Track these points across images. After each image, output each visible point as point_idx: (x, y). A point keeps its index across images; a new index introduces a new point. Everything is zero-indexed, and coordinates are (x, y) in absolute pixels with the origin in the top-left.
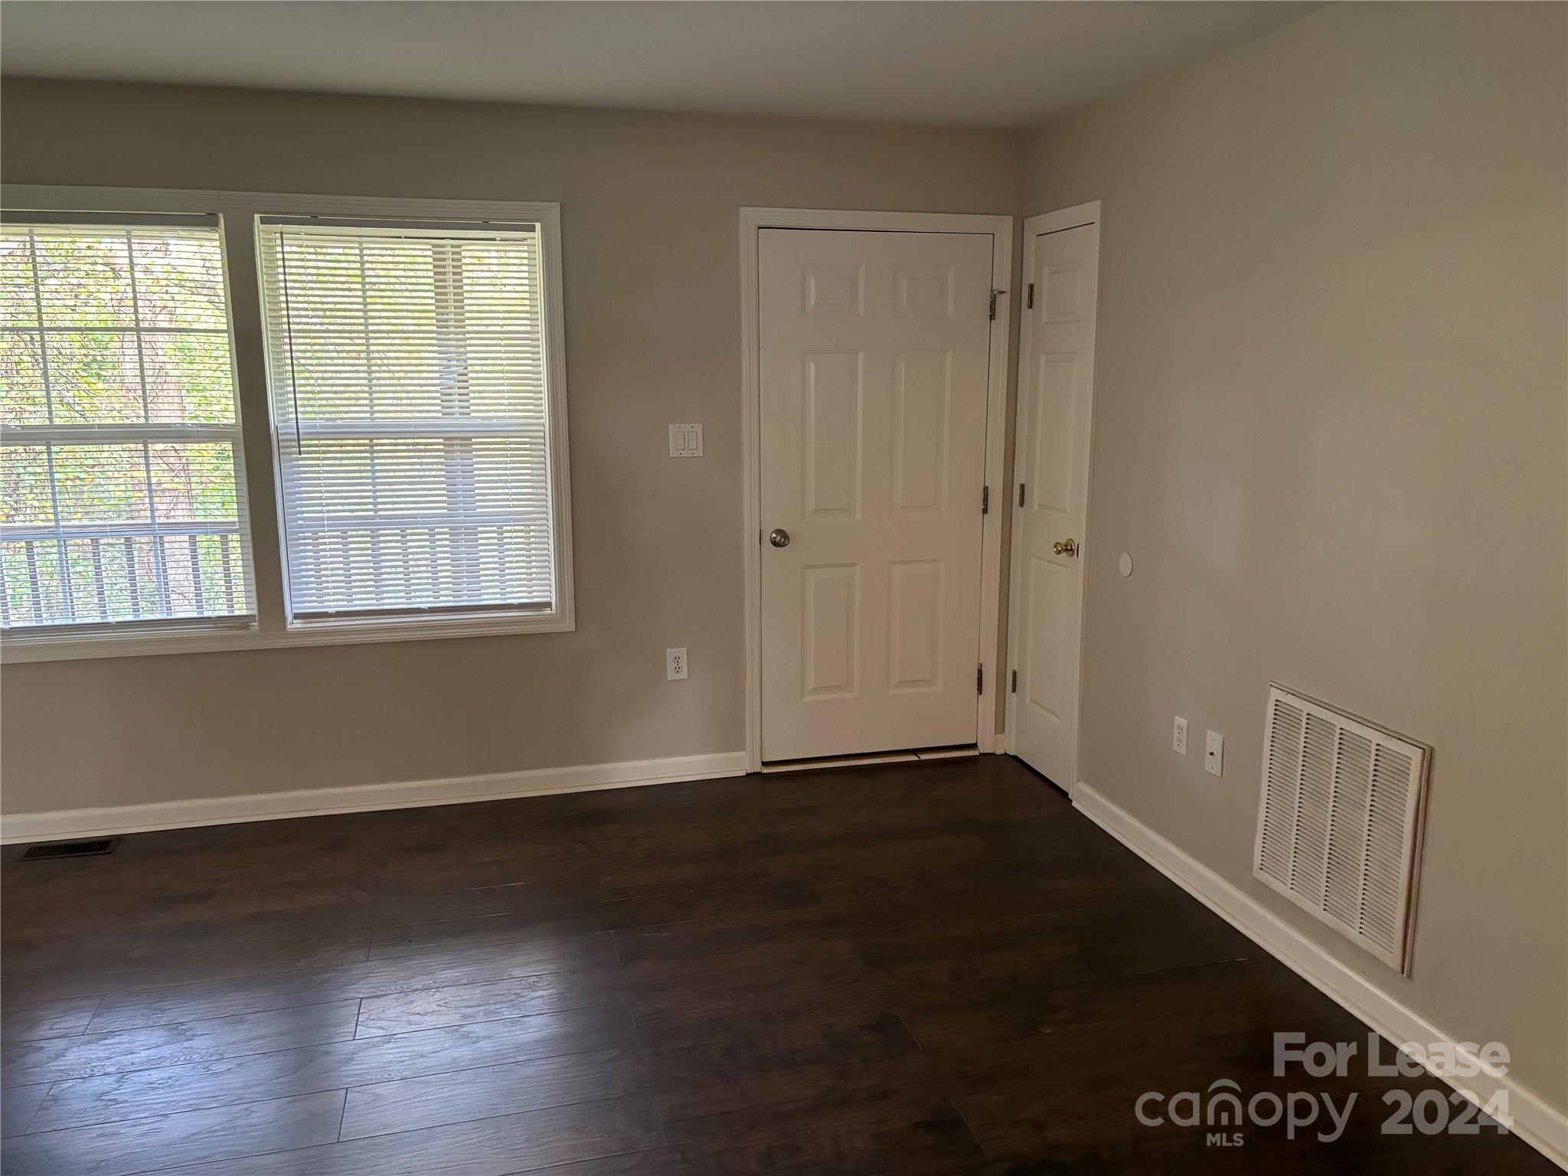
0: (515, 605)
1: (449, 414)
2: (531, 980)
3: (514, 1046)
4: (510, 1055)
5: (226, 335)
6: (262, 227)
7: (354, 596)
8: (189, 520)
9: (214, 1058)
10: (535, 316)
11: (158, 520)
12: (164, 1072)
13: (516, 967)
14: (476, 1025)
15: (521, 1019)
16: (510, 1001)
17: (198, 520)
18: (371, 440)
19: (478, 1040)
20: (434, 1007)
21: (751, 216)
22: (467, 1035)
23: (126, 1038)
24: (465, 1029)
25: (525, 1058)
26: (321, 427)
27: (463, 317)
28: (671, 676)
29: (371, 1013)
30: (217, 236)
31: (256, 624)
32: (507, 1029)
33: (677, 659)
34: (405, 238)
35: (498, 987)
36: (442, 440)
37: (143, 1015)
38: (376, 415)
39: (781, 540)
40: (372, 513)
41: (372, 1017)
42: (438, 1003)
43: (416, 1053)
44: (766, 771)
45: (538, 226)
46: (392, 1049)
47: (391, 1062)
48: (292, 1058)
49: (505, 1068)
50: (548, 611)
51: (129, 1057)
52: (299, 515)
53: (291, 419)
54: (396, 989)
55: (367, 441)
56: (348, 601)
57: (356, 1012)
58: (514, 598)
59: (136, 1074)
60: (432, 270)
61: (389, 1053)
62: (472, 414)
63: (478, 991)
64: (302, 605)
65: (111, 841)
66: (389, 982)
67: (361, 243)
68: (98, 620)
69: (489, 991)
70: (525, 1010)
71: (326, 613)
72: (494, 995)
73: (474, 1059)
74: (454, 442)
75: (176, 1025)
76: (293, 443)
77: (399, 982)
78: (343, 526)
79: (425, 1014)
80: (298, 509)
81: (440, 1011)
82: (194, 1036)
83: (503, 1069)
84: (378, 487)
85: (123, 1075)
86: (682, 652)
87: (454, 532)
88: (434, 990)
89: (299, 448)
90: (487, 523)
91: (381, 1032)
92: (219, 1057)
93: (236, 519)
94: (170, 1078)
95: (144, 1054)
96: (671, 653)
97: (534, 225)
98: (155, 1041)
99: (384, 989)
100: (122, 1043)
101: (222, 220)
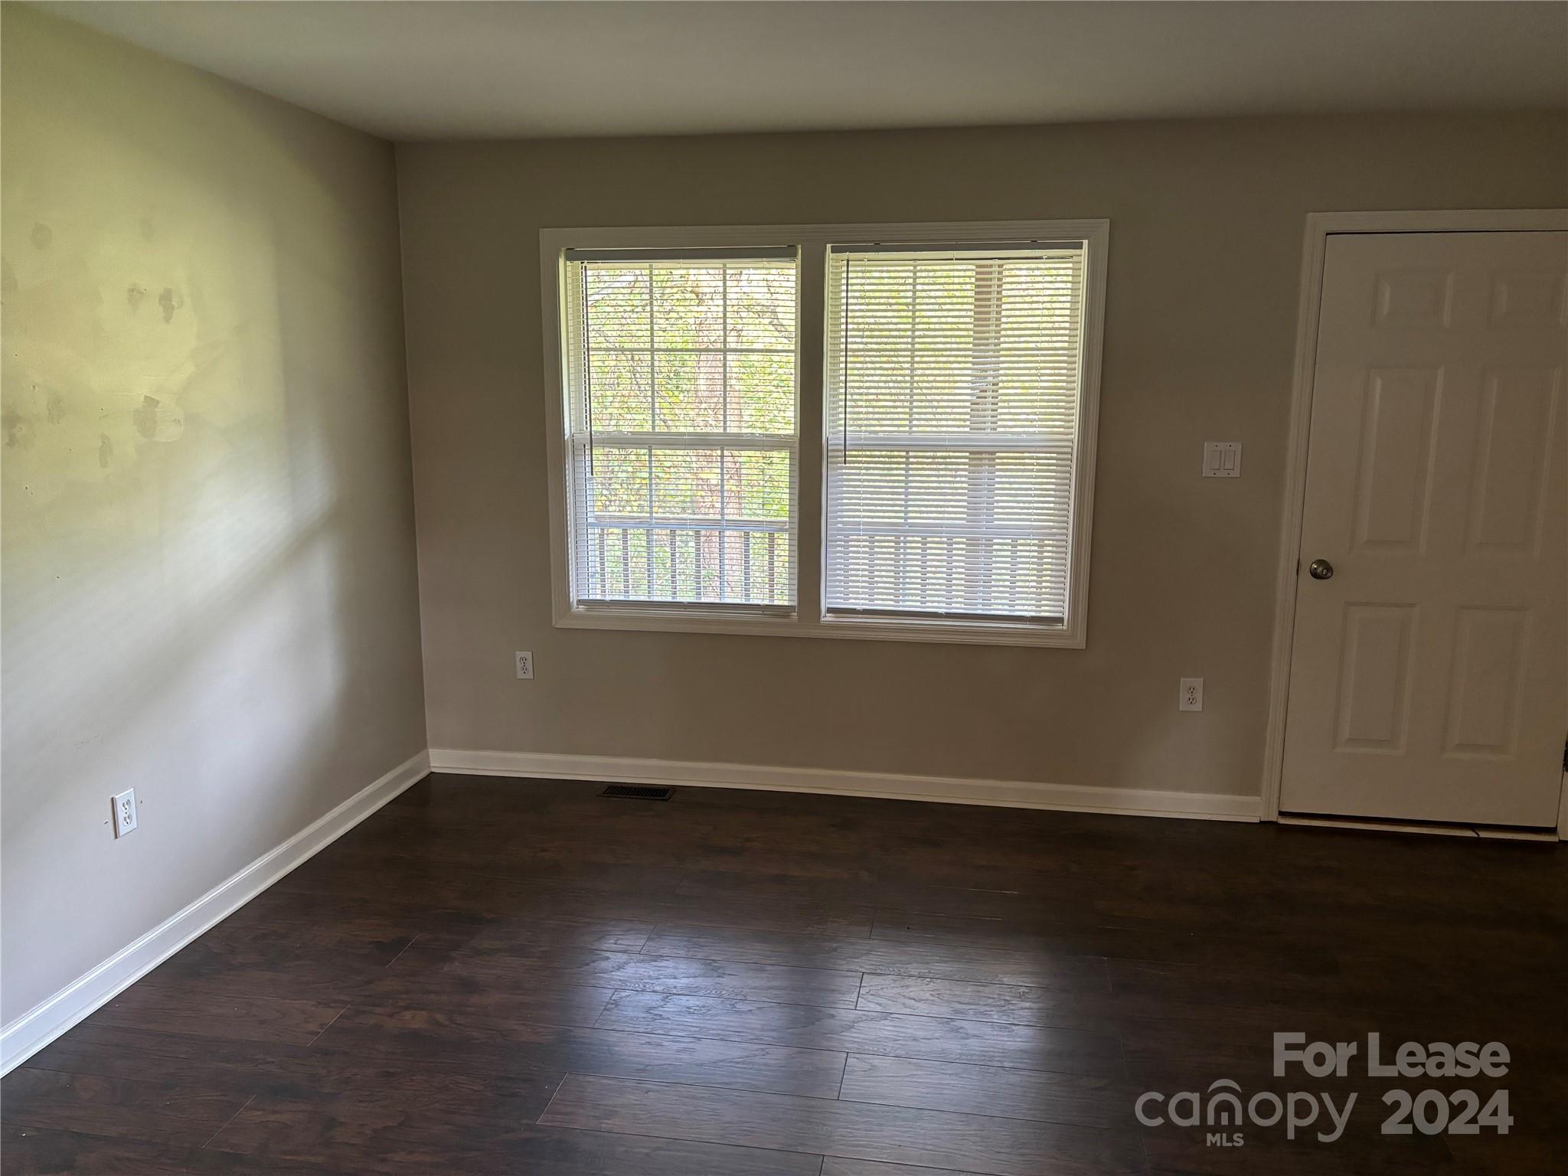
0: (1027, 617)
1: (981, 429)
2: (1022, 990)
3: (1001, 1051)
4: (996, 1059)
5: (793, 354)
6: (832, 255)
7: (876, 596)
8: (738, 518)
9: (739, 997)
10: (1074, 333)
11: (726, 517)
12: (699, 1000)
13: (1007, 974)
14: (966, 1022)
15: (1008, 1026)
16: (998, 1006)
17: (746, 518)
18: (907, 452)
19: (967, 1036)
20: (927, 995)
21: (1319, 222)
22: (957, 1030)
23: (671, 964)
24: (955, 1023)
25: (1011, 1065)
26: (865, 439)
27: (999, 335)
28: (1183, 706)
29: (871, 988)
30: (794, 265)
31: (796, 614)
32: (995, 1033)
33: (1192, 690)
34: (956, 259)
35: (987, 990)
36: (967, 454)
37: (685, 946)
38: (914, 429)
39: (1323, 571)
40: (903, 521)
41: (871, 992)
42: (932, 993)
43: (910, 1035)
44: (1283, 821)
45: (1085, 242)
46: (888, 1026)
47: (886, 1038)
48: (802, 1013)
49: (992, 1070)
50: (1059, 627)
51: (672, 980)
52: (839, 519)
53: (840, 431)
54: (894, 970)
55: (904, 454)
56: (870, 600)
57: (858, 985)
58: (1026, 611)
59: (677, 997)
60: (973, 290)
61: (885, 1029)
62: (999, 430)
63: (969, 990)
64: (834, 600)
65: (668, 790)
66: (889, 963)
67: (915, 267)
68: (669, 599)
69: (979, 992)
70: (1014, 1018)
71: (855, 609)
72: (985, 997)
73: (962, 1054)
74: (984, 456)
75: (710, 961)
76: (840, 453)
77: (897, 965)
78: (873, 531)
79: (920, 1001)
80: (839, 513)
81: (932, 1000)
82: (724, 974)
83: (990, 1071)
84: (910, 497)
85: (667, 995)
86: (1198, 682)
87: (973, 543)
88: (928, 980)
89: (845, 458)
90: (1001, 535)
91: (879, 1009)
92: (743, 998)
93: (787, 519)
94: (704, 1007)
95: (685, 981)
96: (1185, 683)
97: (1082, 242)
98: (694, 970)
99: (883, 968)
100: (668, 967)
101: (800, 251)
